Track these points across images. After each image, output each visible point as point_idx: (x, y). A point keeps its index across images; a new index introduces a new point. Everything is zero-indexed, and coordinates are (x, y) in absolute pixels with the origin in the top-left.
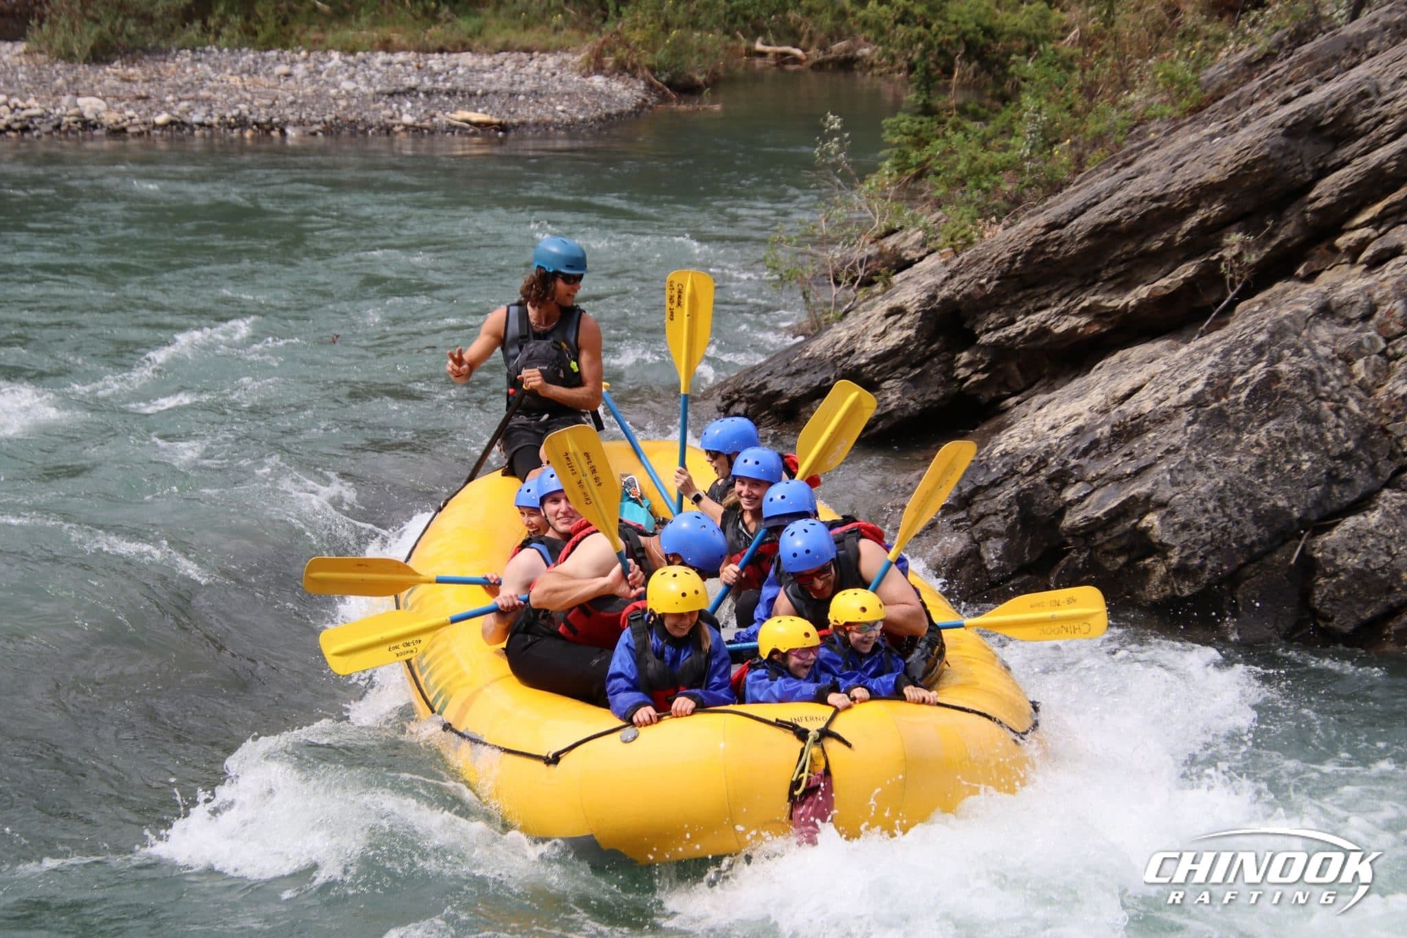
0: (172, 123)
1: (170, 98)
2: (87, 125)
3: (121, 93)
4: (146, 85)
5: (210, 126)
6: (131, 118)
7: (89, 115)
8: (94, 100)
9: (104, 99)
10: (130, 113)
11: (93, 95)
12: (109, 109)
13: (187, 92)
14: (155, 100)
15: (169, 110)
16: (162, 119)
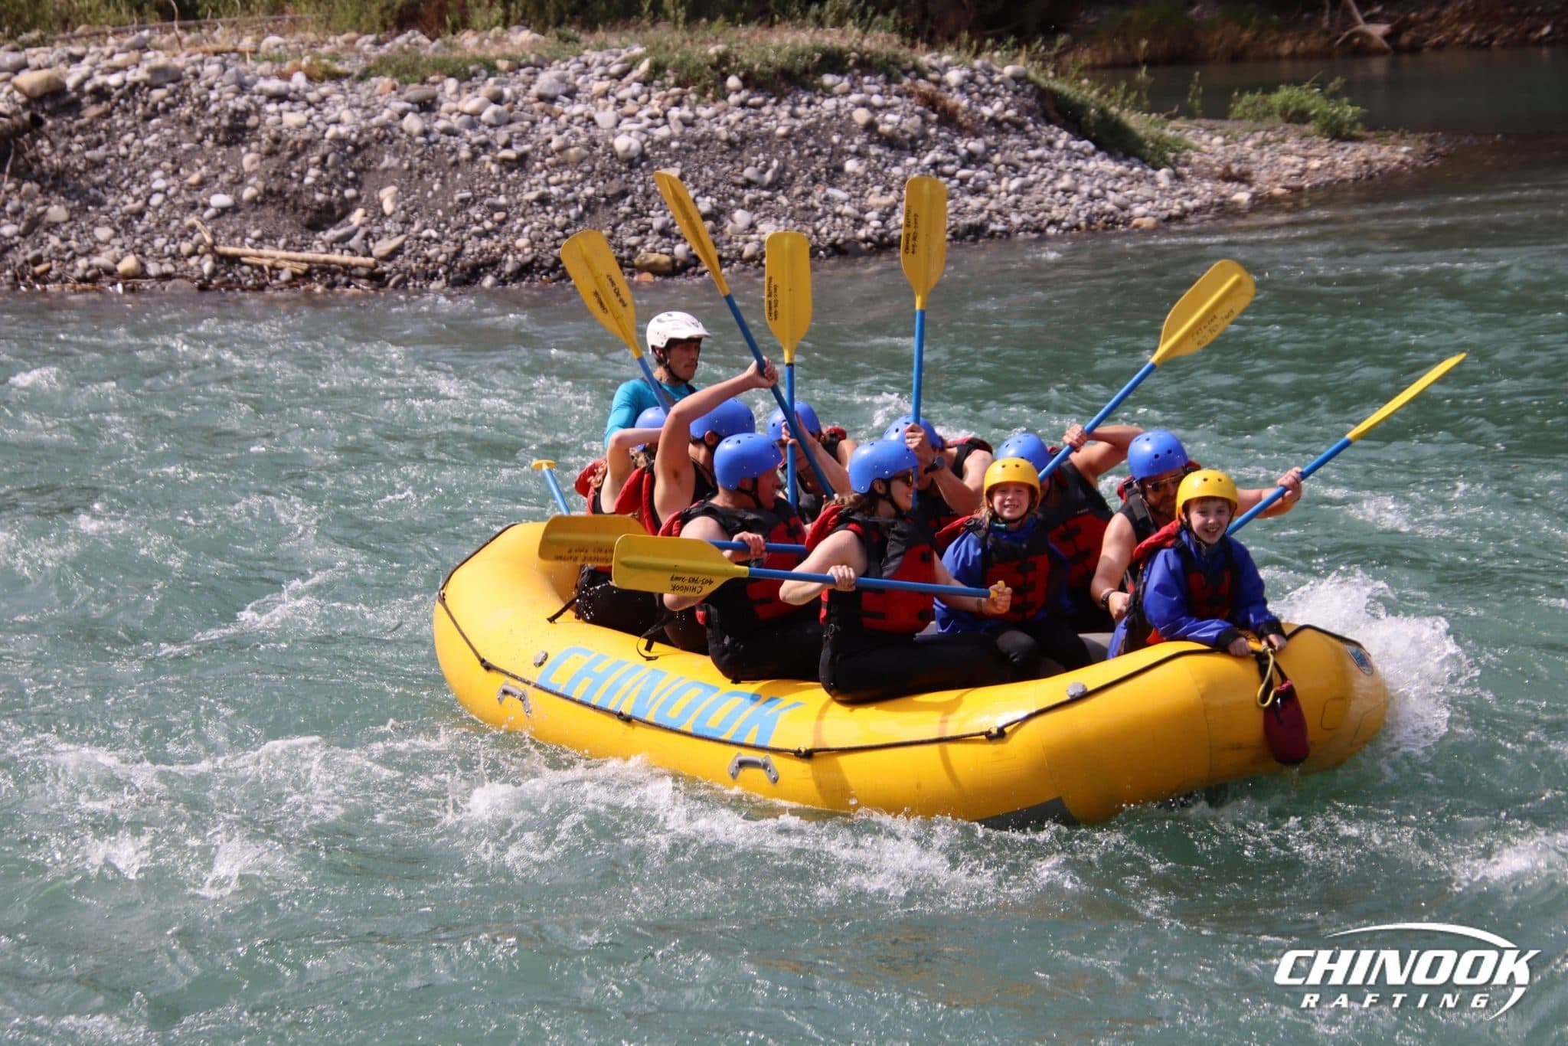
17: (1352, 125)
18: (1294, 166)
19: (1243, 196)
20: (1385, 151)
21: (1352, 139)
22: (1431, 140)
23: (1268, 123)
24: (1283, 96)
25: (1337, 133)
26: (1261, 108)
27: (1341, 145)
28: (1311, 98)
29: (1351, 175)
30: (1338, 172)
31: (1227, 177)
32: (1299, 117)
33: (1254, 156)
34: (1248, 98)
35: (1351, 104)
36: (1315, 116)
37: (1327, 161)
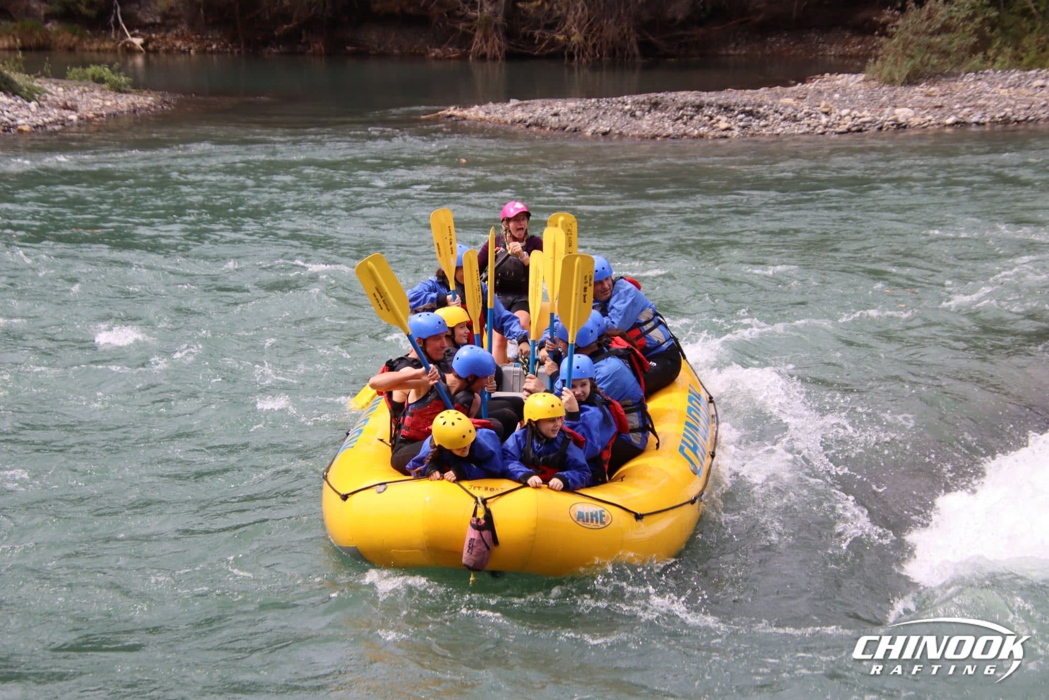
0: (957, 123)
1: (957, 106)
2: (900, 126)
3: (924, 104)
4: (942, 98)
5: (983, 124)
6: (930, 121)
7: (902, 120)
8: (906, 110)
9: (912, 108)
10: (929, 117)
11: (905, 106)
12: (915, 116)
13: (969, 101)
14: (946, 108)
15: (956, 114)
16: (950, 120)
17: (125, 86)
18: (98, 104)
19: (74, 117)
20: (141, 99)
21: (125, 92)
22: (162, 95)
23: (85, 82)
24: (92, 70)
25: (118, 89)
26: (82, 75)
27: (120, 95)
28: (106, 72)
29: (125, 109)
30: (119, 108)
31: (66, 107)
32: (100, 80)
33: (78, 98)
34: (75, 70)
35: (125, 76)
36: (108, 81)
37: (114, 102)
